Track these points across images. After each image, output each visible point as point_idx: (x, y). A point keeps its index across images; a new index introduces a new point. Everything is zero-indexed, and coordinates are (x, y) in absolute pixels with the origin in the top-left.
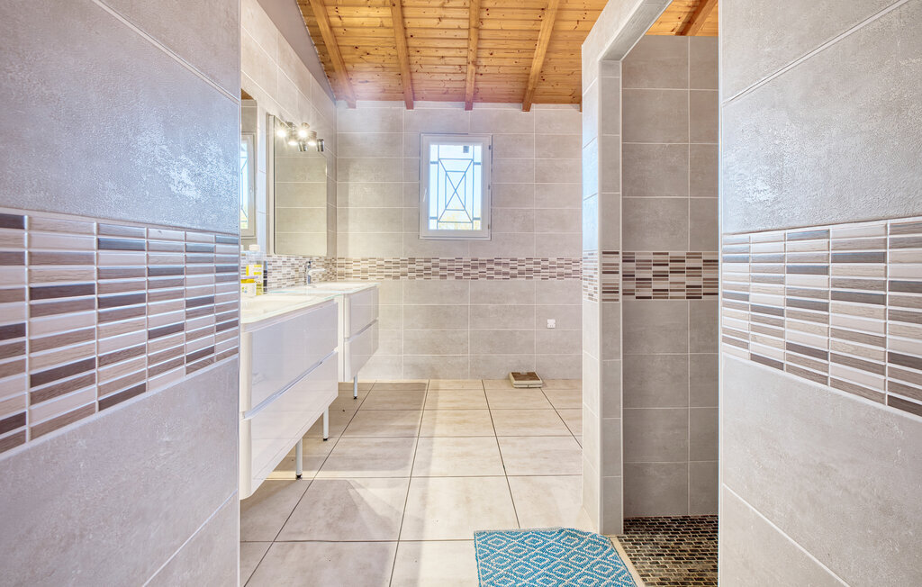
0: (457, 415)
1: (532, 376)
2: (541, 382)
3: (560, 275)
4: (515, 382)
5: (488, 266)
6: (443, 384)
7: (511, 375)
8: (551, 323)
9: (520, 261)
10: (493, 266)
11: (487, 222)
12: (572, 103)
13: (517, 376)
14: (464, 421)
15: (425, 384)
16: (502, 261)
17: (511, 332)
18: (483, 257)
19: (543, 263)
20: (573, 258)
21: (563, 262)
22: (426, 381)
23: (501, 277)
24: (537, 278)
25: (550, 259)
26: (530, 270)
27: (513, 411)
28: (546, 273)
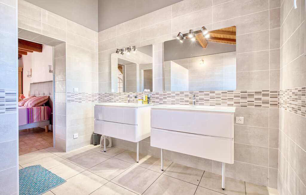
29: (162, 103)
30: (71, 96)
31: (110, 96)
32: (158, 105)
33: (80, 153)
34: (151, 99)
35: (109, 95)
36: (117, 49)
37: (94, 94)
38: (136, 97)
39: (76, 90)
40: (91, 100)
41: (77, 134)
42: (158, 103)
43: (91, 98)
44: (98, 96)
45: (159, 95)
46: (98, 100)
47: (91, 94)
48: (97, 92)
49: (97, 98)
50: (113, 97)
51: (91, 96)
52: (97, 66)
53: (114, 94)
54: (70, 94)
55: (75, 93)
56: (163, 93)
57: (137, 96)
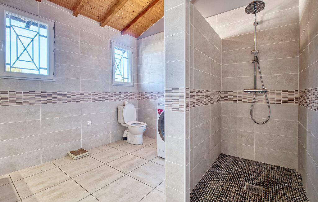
0: (53, 192)
1: (82, 151)
2: (89, 152)
3: (93, 100)
4: (75, 157)
5: (53, 96)
6: (23, 173)
7: (70, 154)
8: (89, 122)
9: (73, 93)
10: (56, 96)
11: (53, 71)
12: (97, 20)
13: (73, 153)
14: (62, 194)
15: (7, 179)
16: (62, 93)
17: (68, 131)
18: (49, 91)
19: (85, 94)
20: (99, 92)
21: (94, 94)
22: (7, 176)
23: (62, 102)
24: (82, 102)
25: (89, 92)
26: (79, 98)
27: (87, 174)
28: (87, 99)
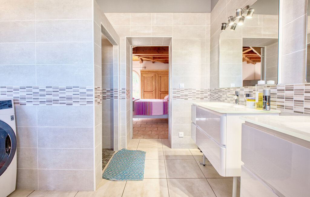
29: (303, 110)
30: (177, 92)
31: (219, 93)
32: (291, 114)
33: (180, 155)
34: (271, 99)
35: (218, 91)
36: (223, 24)
37: (203, 90)
38: (248, 95)
39: (182, 86)
40: (200, 97)
41: (183, 133)
42: (292, 111)
43: (200, 95)
44: (209, 93)
45: (293, 92)
46: (209, 97)
47: (200, 90)
48: (208, 87)
49: (207, 95)
50: (222, 95)
51: (200, 93)
52: (208, 56)
53: (223, 90)
54: (176, 90)
55: (181, 89)
56: (304, 87)
57: (251, 93)
